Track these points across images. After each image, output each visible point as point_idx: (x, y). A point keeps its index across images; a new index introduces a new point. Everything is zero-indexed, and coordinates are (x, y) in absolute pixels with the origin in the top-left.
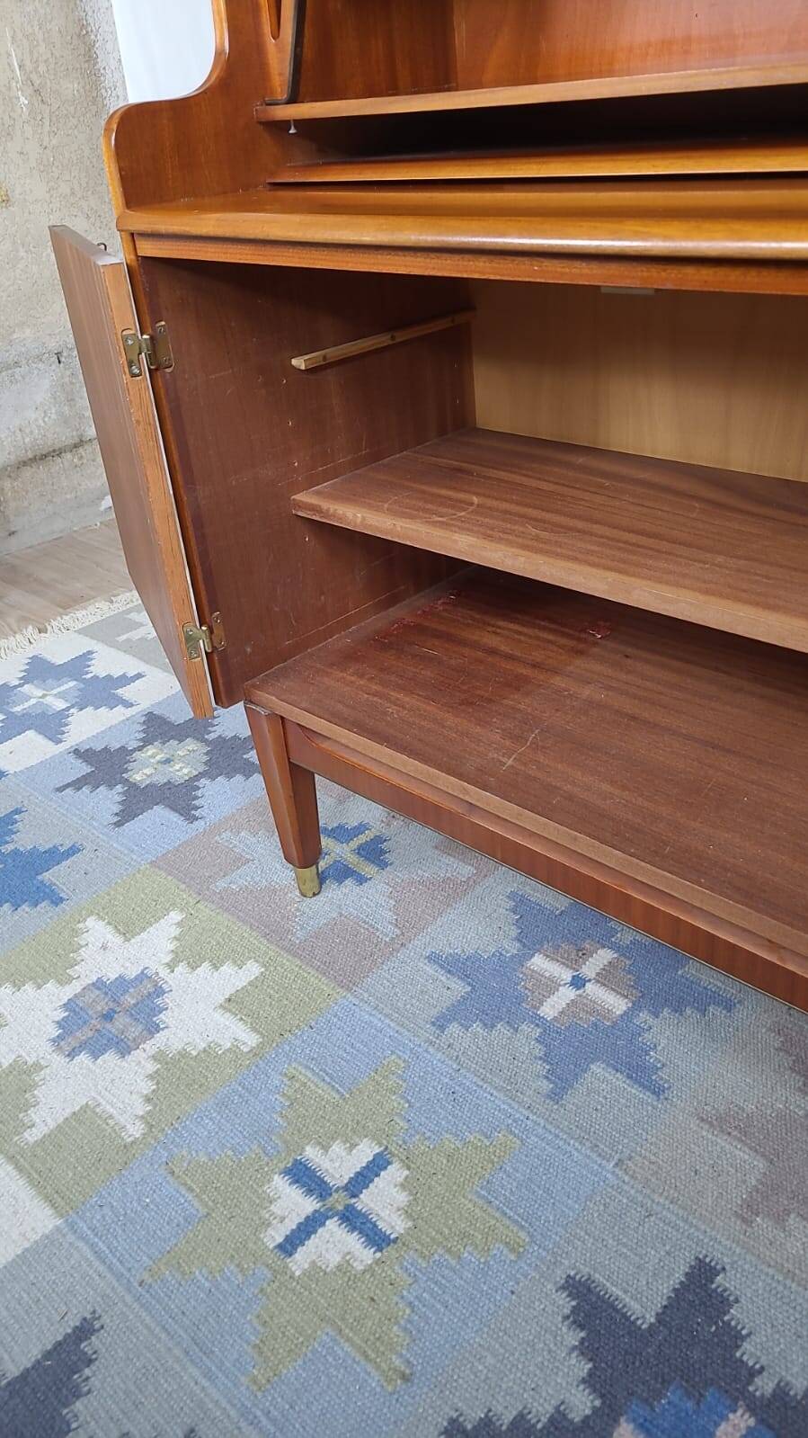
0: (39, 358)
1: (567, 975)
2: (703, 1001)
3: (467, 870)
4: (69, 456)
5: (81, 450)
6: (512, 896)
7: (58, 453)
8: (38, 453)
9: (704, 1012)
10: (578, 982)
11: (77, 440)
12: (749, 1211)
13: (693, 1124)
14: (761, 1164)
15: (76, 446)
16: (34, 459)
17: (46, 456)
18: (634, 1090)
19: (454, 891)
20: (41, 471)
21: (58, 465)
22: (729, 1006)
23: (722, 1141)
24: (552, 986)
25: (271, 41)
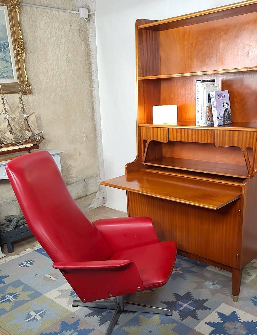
0: (81, 180)
4: (84, 198)
5: (86, 197)
7: (82, 197)
8: (79, 197)
11: (86, 195)
15: (85, 196)
16: (78, 198)
17: (80, 198)
20: (79, 200)
21: (82, 199)
25: (143, 156)
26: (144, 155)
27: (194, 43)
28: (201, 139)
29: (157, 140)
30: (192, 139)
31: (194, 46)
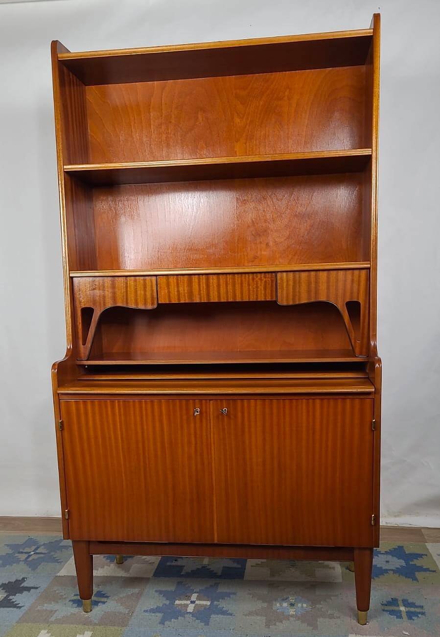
1: (189, 602)
2: (228, 595)
3: (136, 590)
6: (156, 591)
9: (230, 597)
10: (193, 602)
12: (268, 625)
13: (244, 617)
14: (264, 618)
18: (225, 616)
19: (139, 596)
22: (234, 594)
23: (253, 617)
24: (187, 605)
25: (82, 346)
26: (84, 344)
27: (173, 116)
28: (242, 294)
29: (125, 306)
30: (219, 296)
31: (173, 121)
